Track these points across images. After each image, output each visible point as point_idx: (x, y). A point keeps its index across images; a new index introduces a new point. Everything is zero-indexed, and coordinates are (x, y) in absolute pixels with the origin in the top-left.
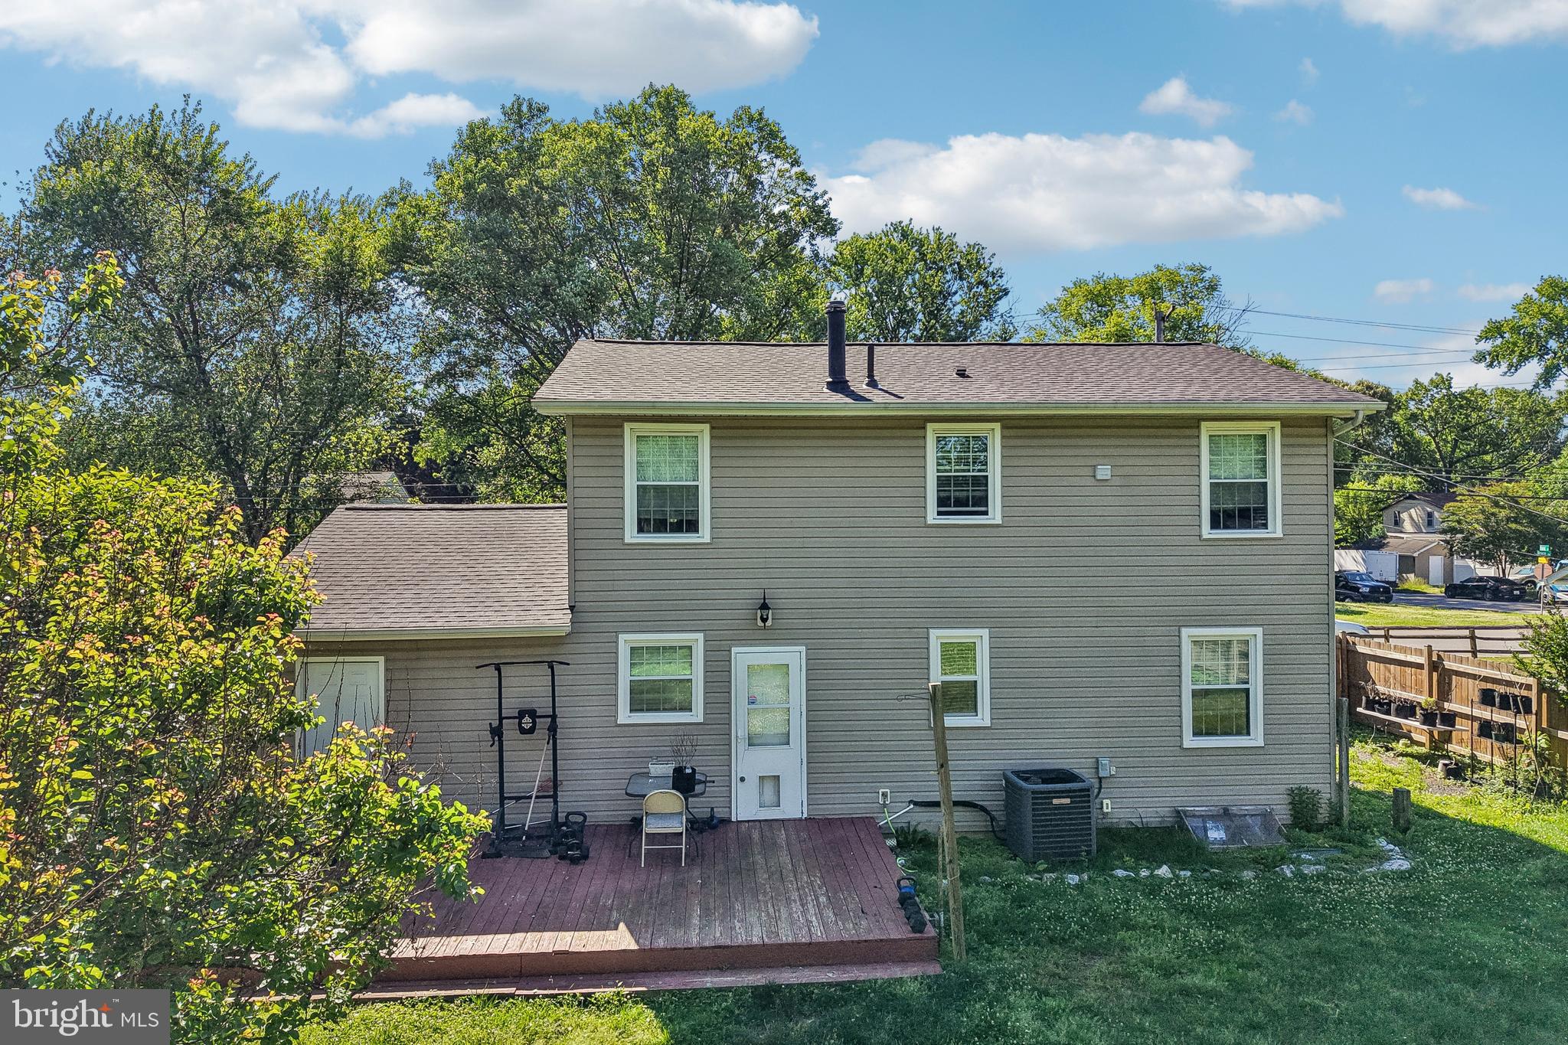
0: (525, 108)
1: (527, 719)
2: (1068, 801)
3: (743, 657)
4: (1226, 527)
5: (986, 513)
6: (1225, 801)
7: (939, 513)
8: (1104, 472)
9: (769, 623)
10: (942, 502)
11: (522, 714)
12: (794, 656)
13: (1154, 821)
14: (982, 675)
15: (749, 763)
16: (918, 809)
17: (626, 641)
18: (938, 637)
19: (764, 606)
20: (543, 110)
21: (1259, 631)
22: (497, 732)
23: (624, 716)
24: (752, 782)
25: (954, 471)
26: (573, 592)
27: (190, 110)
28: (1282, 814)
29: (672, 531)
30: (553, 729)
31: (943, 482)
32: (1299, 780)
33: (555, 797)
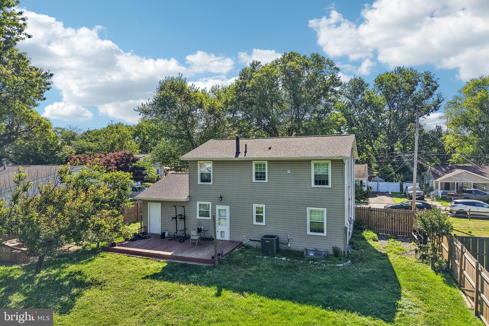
0: (255, 63)
1: (180, 216)
2: (269, 242)
3: (218, 207)
4: (319, 184)
5: (265, 180)
6: (316, 247)
7: (256, 180)
8: (289, 172)
9: (223, 201)
10: (256, 177)
11: (179, 215)
12: (227, 208)
13: (300, 250)
14: (264, 215)
15: (219, 229)
16: (250, 241)
17: (198, 203)
18: (255, 206)
19: (221, 198)
20: (260, 63)
21: (325, 209)
22: (176, 218)
23: (198, 217)
24: (219, 232)
25: (259, 171)
26: (189, 193)
27: (180, 76)
28: (331, 252)
29: (207, 182)
30: (184, 219)
31: (256, 173)
32: (335, 245)
33: (185, 231)
